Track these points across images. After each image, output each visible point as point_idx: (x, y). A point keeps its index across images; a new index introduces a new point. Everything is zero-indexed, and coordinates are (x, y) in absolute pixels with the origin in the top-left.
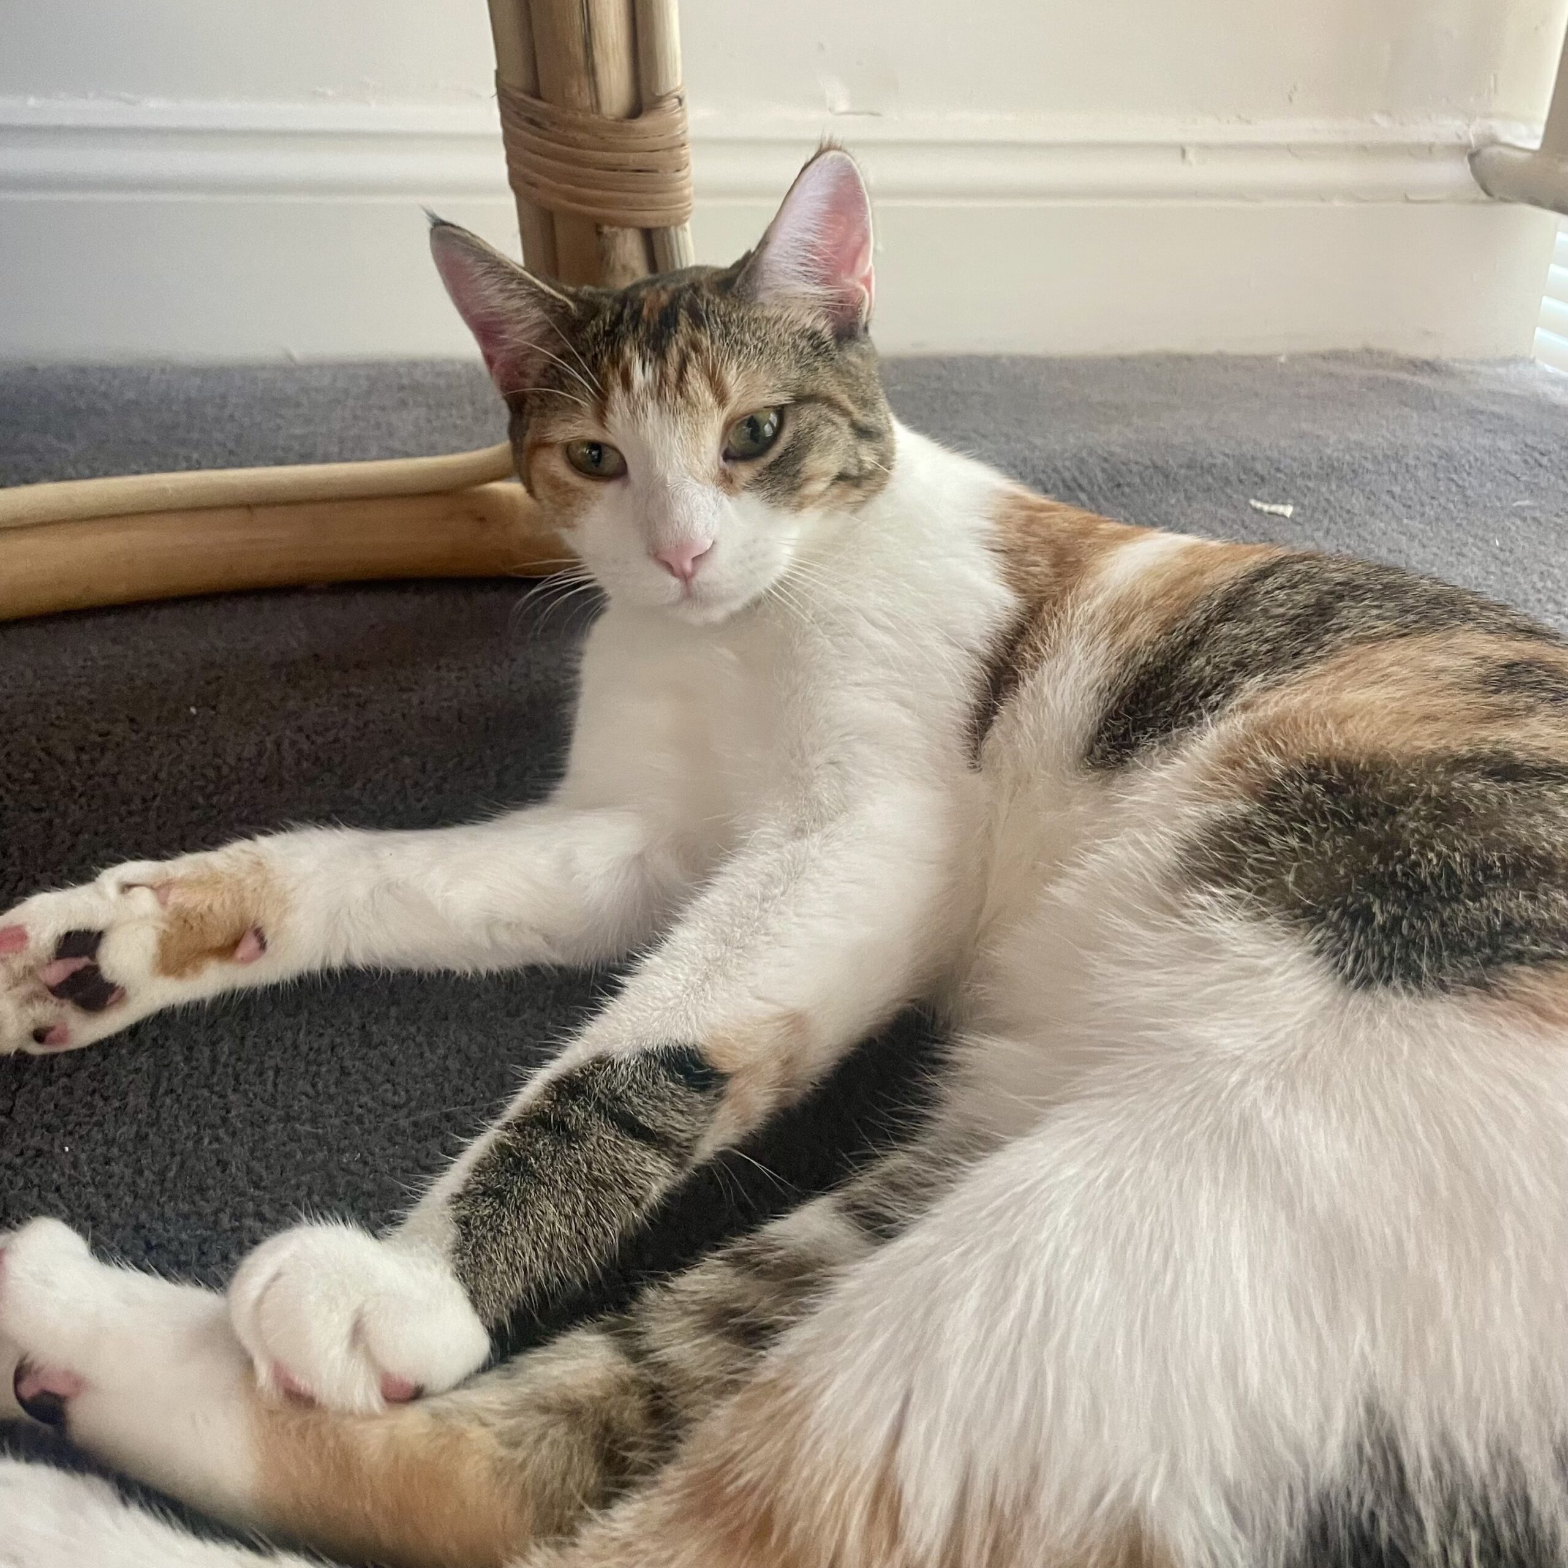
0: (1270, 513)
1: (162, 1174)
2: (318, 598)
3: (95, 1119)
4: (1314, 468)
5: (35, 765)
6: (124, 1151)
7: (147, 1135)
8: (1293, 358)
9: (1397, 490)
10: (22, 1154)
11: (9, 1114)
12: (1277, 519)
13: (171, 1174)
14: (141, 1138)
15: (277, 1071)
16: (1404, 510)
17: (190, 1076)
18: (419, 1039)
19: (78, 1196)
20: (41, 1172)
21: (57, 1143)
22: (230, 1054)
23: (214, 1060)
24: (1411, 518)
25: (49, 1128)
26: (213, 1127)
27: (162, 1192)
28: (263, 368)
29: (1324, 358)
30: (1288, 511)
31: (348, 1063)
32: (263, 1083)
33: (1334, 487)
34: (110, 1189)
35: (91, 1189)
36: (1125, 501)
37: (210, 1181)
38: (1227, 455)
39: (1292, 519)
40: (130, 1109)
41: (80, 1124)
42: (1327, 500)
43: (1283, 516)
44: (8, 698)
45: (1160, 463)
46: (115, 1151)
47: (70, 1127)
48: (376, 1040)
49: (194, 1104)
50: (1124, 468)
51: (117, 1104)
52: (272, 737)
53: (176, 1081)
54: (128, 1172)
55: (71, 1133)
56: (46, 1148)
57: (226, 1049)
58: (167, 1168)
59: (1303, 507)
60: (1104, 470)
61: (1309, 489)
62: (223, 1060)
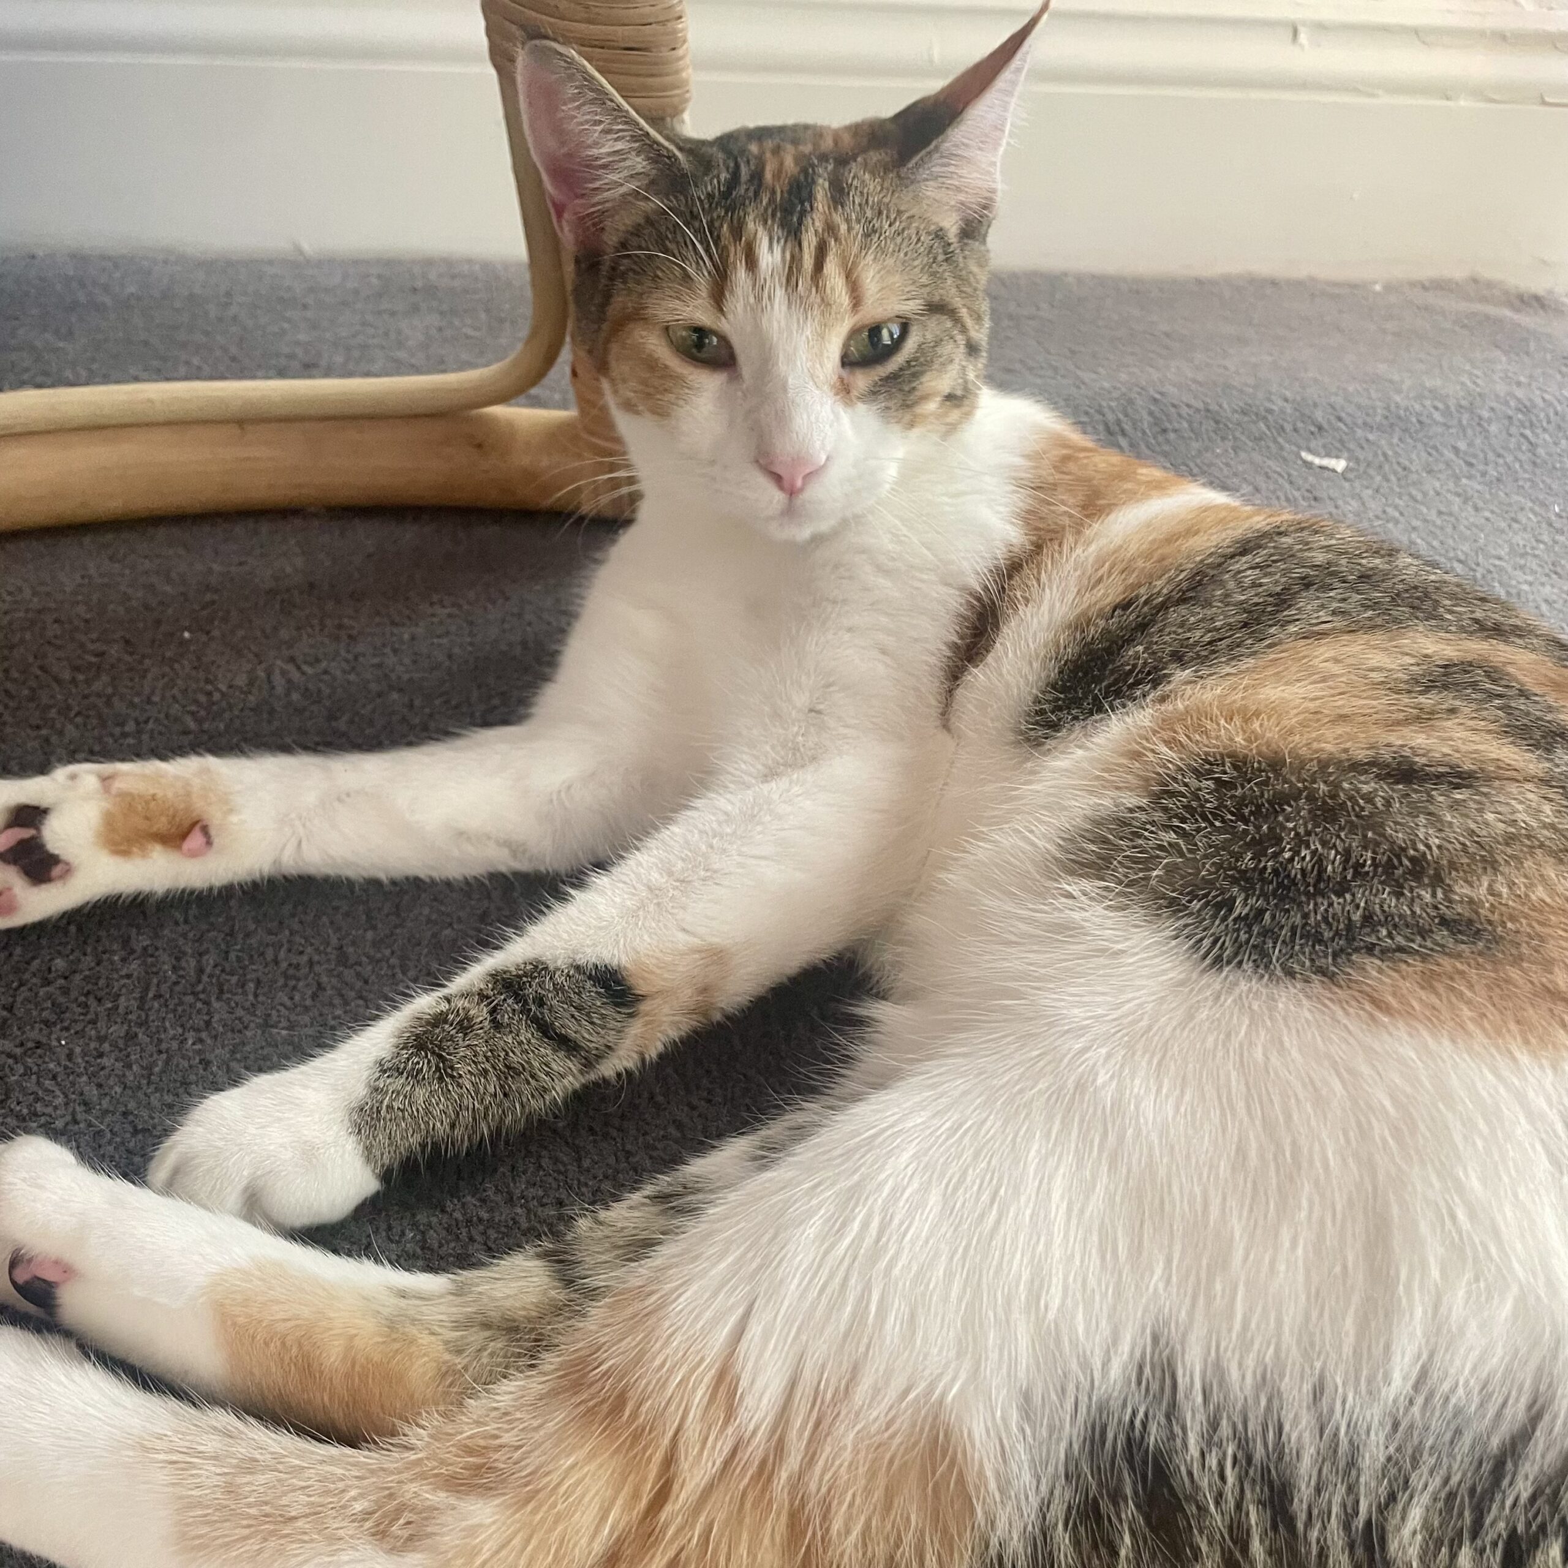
0: (1321, 467)
1: (149, 1068)
2: (316, 523)
3: (89, 1017)
4: (1378, 419)
5: (33, 683)
6: (114, 1045)
7: (136, 1035)
8: (1389, 288)
9: (1462, 445)
10: (22, 1045)
11: (10, 1008)
12: (1326, 474)
13: (157, 1070)
14: (131, 1037)
15: (258, 982)
16: (1465, 468)
17: (176, 983)
18: (393, 961)
19: (73, 1084)
20: (40, 1062)
21: (54, 1036)
22: (215, 966)
23: (201, 971)
24: (1470, 477)
25: (47, 1023)
26: (198, 1030)
27: (148, 1084)
28: (271, 262)
29: (1425, 288)
30: (1340, 465)
31: (324, 979)
32: (245, 993)
33: (1395, 441)
34: (101, 1080)
35: (85, 1078)
36: (1166, 448)
37: (193, 1078)
38: (1286, 400)
39: (1344, 475)
40: (121, 1010)
41: (75, 1021)
42: (1385, 455)
43: (1334, 471)
44: (6, 613)
45: (1214, 407)
46: (106, 1046)
47: (66, 1024)
48: (351, 961)
49: (180, 1009)
50: (1173, 410)
51: (110, 1005)
52: (263, 666)
53: (164, 988)
54: (119, 1065)
55: (67, 1029)
56: (44, 1040)
57: (211, 962)
58: (154, 1064)
59: (1357, 461)
60: (1151, 413)
61: (1367, 440)
62: (208, 970)
